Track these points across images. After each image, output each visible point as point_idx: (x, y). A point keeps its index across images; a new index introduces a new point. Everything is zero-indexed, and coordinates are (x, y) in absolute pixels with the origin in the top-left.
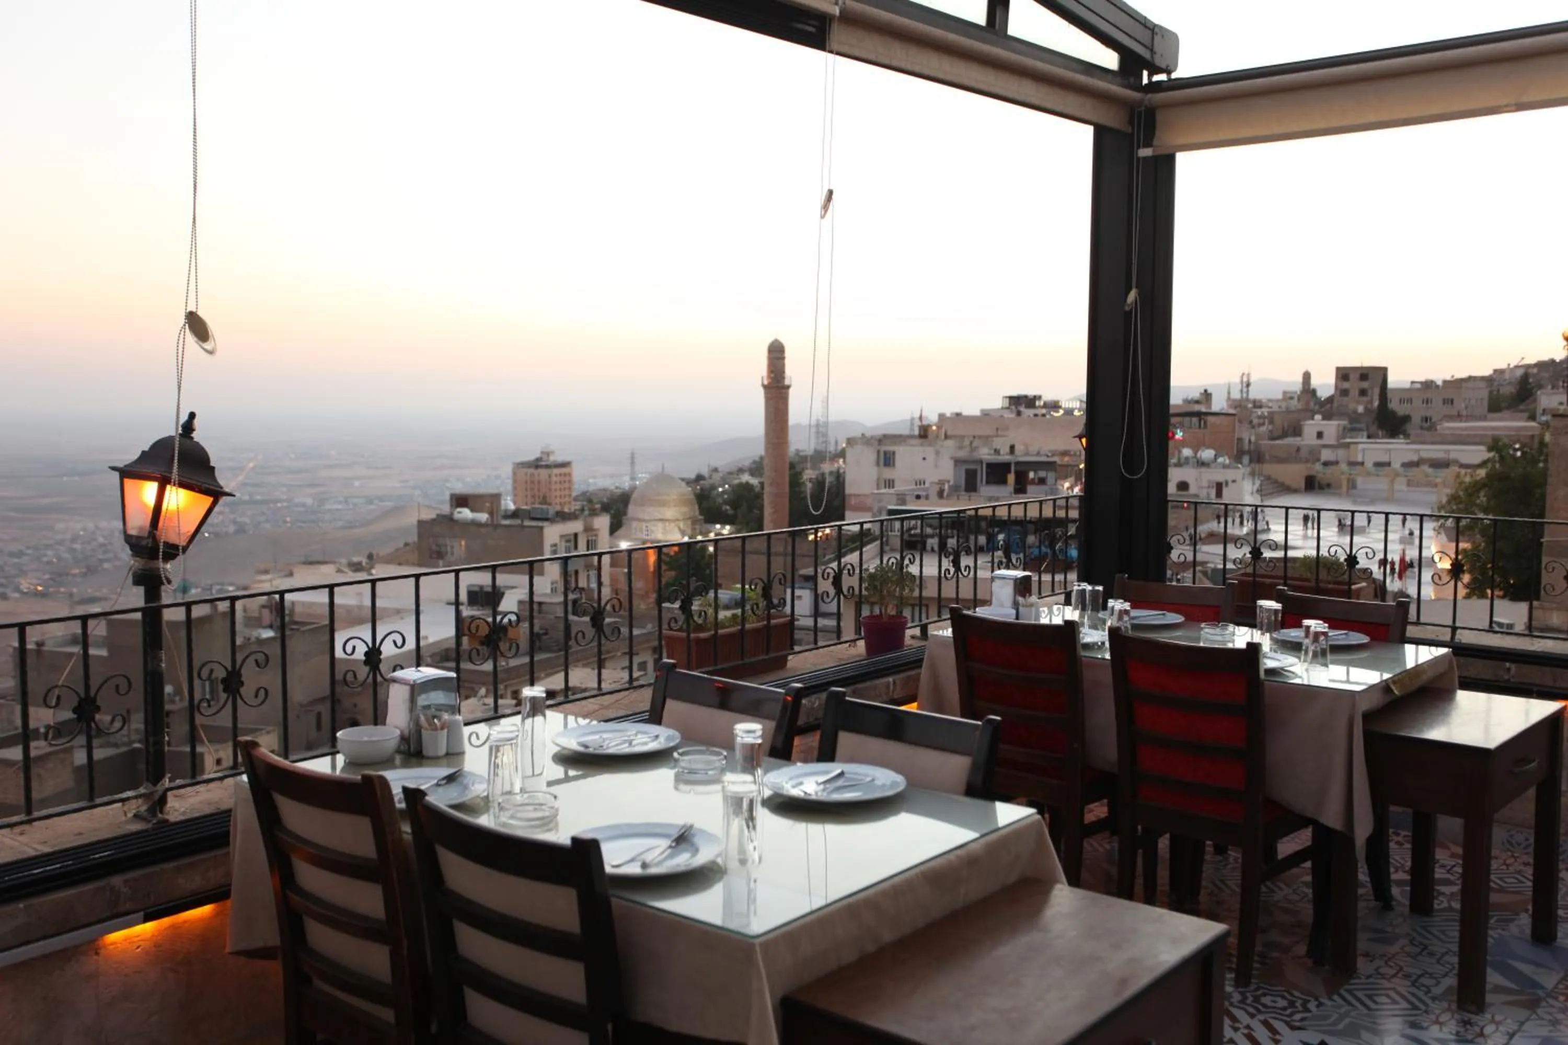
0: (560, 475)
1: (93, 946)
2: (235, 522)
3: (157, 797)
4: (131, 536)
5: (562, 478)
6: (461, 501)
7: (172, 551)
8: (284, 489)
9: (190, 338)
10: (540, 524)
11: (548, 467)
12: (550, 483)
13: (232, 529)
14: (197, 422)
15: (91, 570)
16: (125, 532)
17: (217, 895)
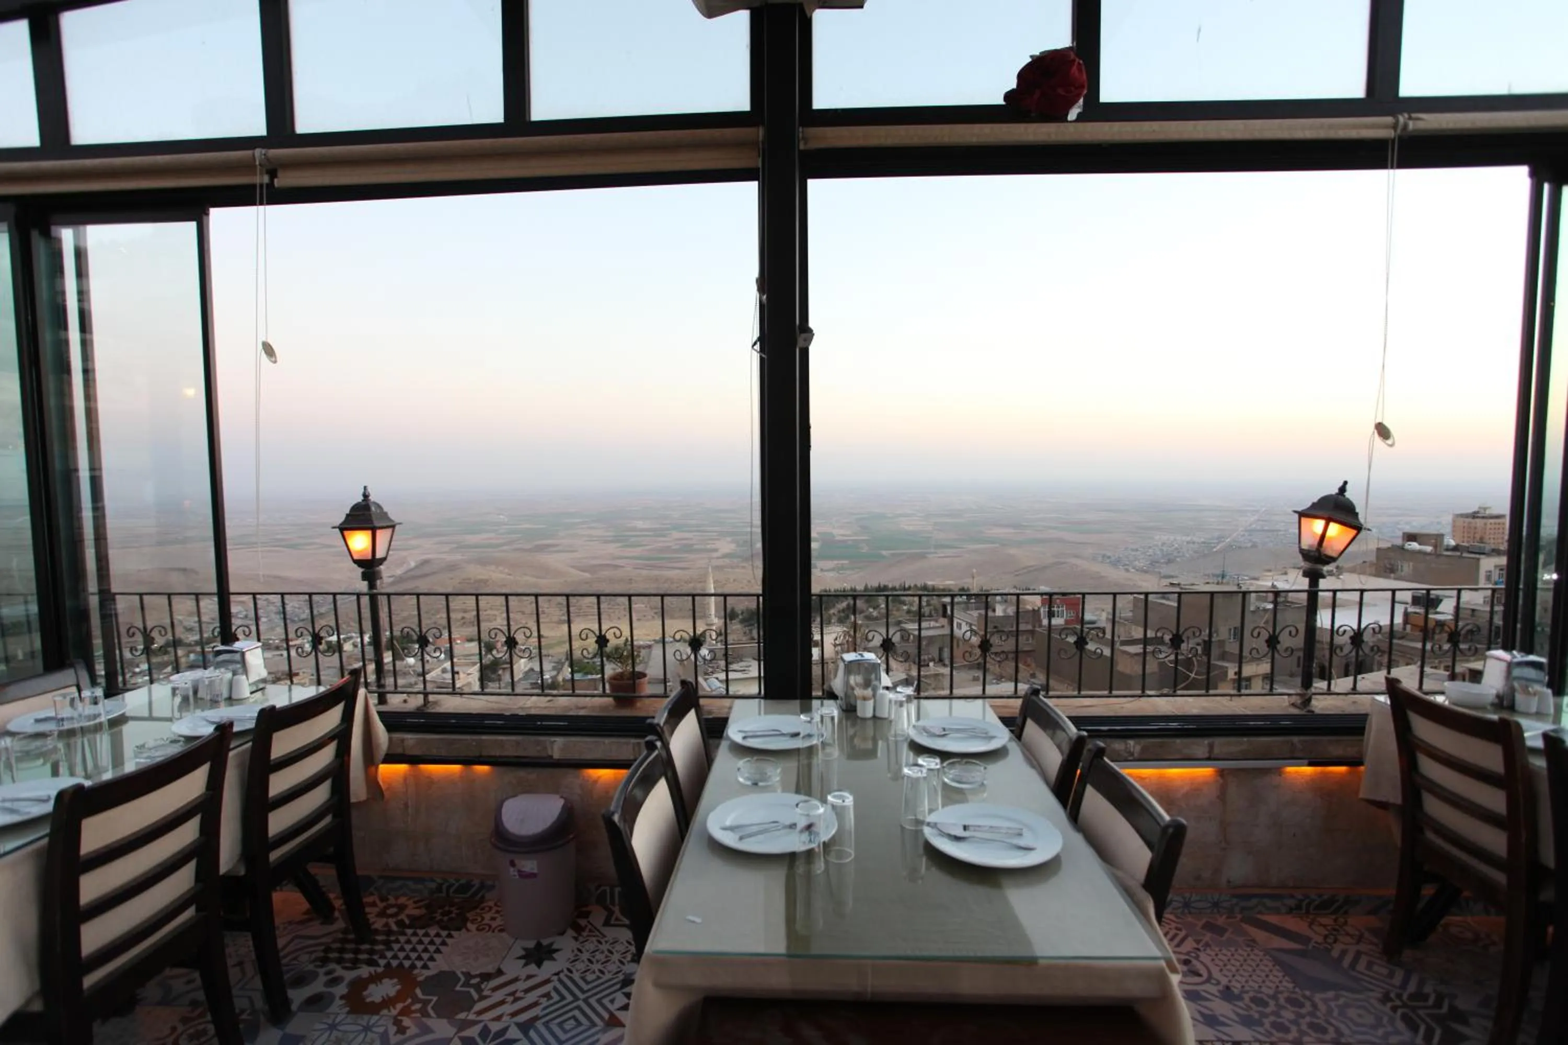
0: (1495, 524)
1: (1278, 771)
2: (1250, 541)
3: (1307, 697)
4: (1303, 550)
5: (1497, 526)
6: (1411, 537)
7: (1330, 560)
8: (1283, 524)
9: (1378, 439)
10: (1477, 556)
11: (1483, 517)
12: (1485, 529)
13: (1249, 545)
14: (1348, 487)
15: (1169, 562)
16: (1300, 547)
17: (1355, 762)
